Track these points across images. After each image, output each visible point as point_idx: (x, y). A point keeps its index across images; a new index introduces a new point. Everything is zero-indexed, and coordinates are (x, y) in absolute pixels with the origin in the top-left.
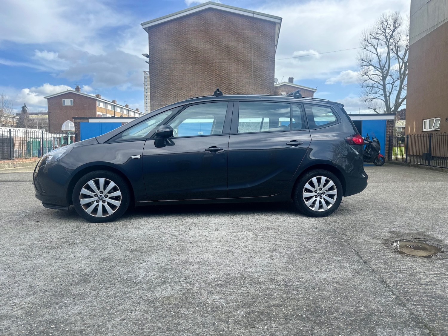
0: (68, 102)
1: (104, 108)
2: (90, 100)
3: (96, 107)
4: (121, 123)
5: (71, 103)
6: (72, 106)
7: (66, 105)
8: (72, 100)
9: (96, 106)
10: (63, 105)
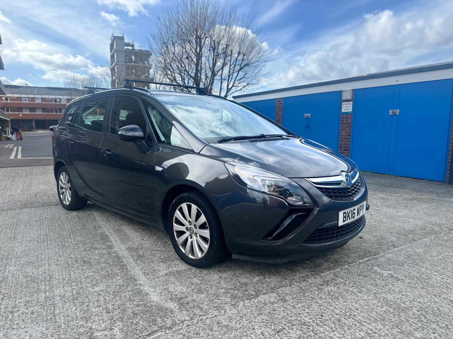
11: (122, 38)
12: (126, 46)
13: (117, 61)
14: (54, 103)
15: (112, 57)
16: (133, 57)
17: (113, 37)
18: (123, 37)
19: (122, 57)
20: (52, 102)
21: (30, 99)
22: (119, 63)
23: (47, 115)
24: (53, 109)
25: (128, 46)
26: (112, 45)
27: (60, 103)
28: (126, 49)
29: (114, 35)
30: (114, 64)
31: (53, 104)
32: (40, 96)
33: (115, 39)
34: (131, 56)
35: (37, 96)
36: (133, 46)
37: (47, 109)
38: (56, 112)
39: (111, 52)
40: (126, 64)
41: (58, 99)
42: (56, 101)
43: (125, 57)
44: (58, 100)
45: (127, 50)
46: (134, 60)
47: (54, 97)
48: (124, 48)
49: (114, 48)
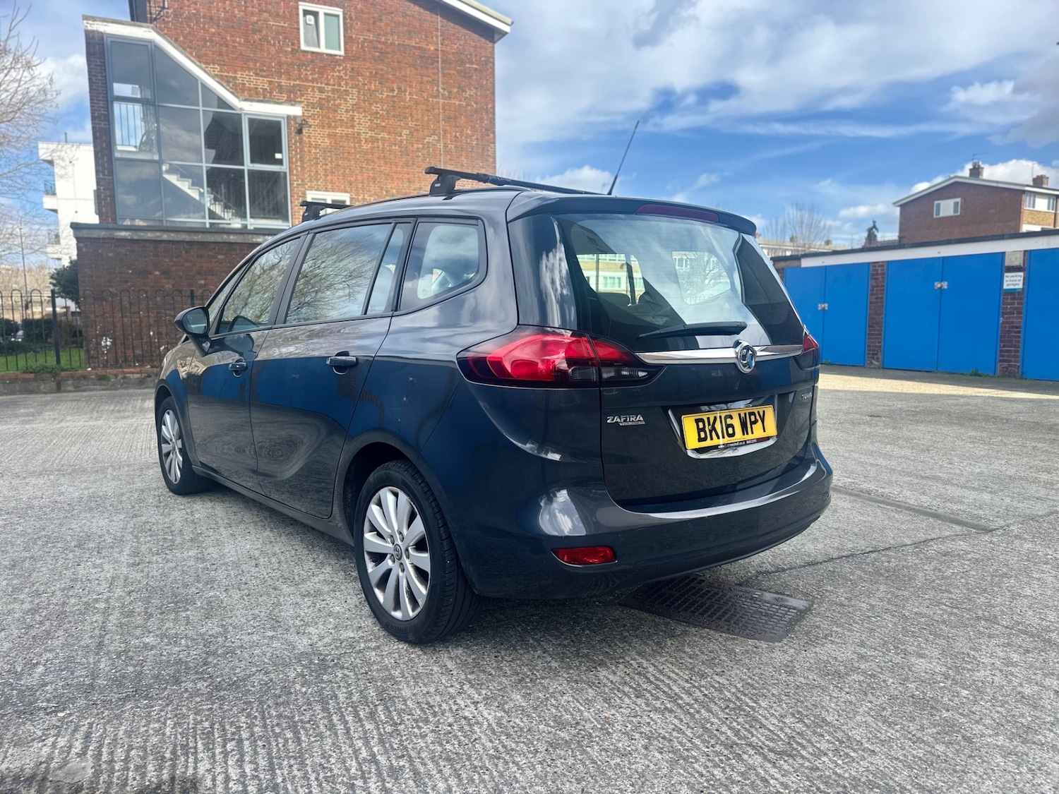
0: (947, 208)
1: (1051, 211)
2: (1007, 194)
3: (1020, 212)
4: (869, 263)
5: (955, 211)
6: (957, 216)
7: (942, 215)
8: (958, 200)
9: (1020, 208)
10: (935, 216)
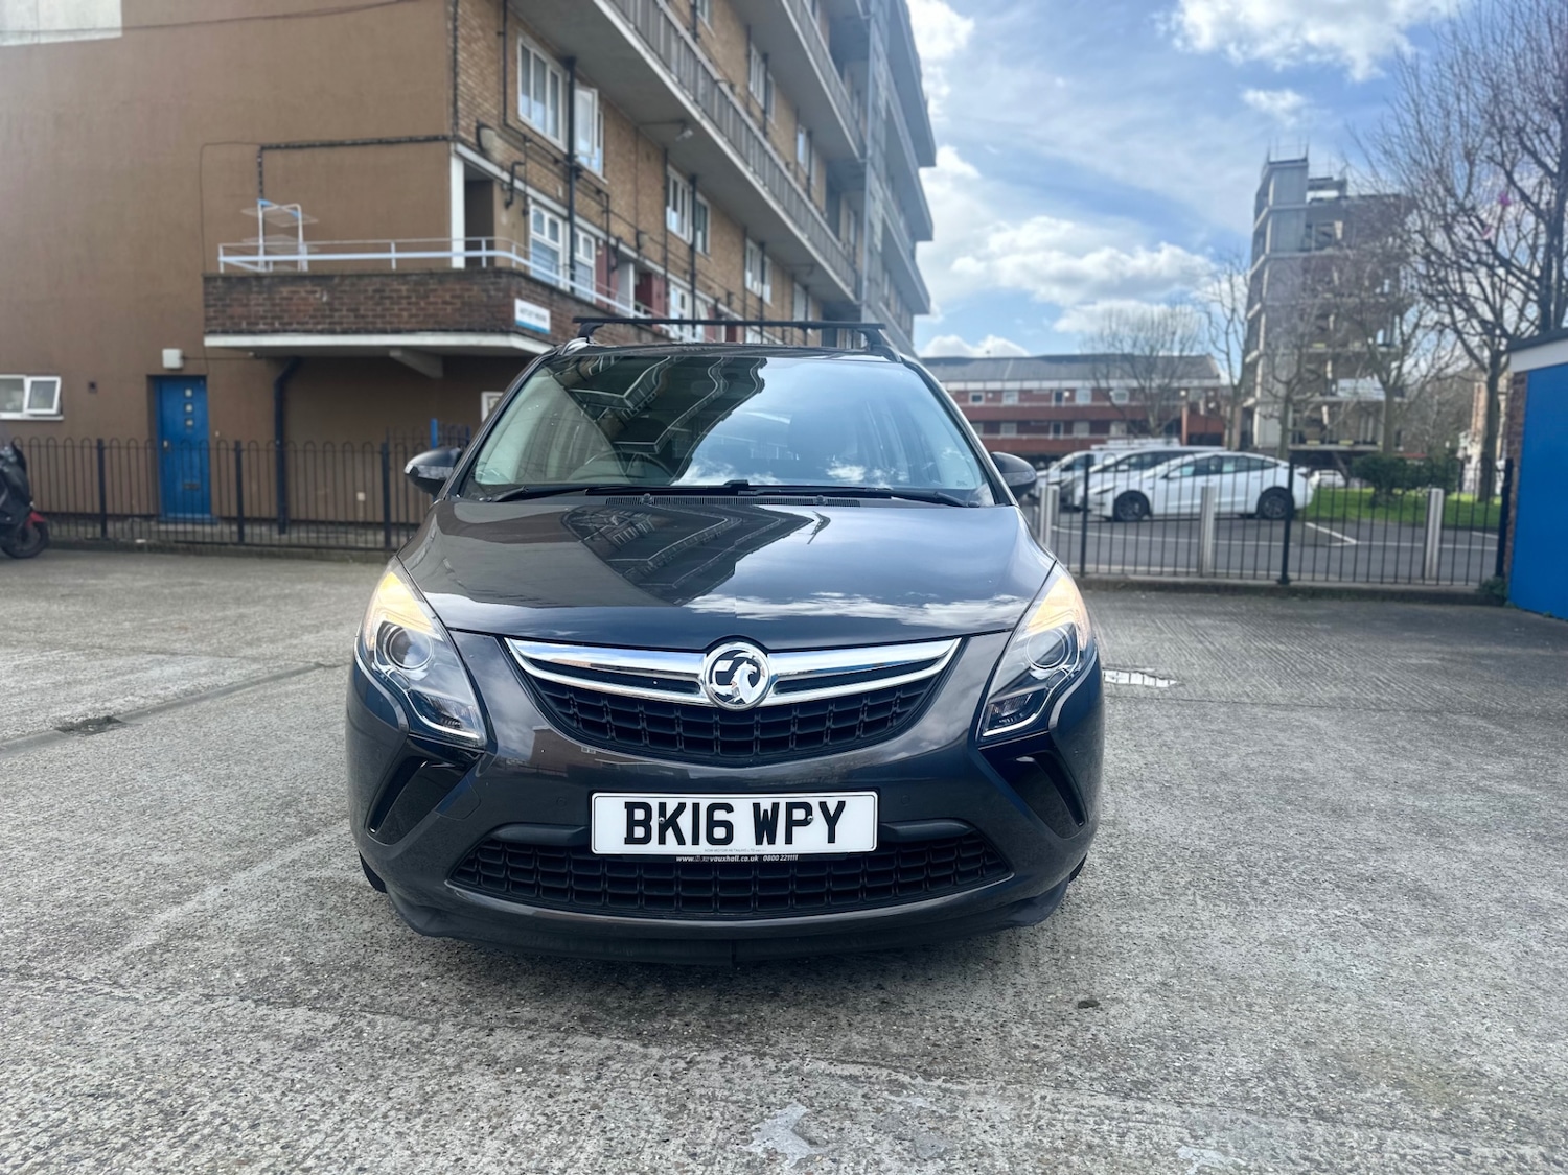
11: (1302, 165)
12: (1312, 188)
13: (1271, 250)
14: (1053, 404)
15: (1260, 234)
16: (1339, 226)
17: (1268, 167)
18: (1305, 160)
19: (1295, 229)
20: (1049, 400)
21: (990, 395)
22: (1281, 255)
23: (1029, 441)
24: (1049, 421)
25: (1321, 188)
26: (1262, 194)
27: (1070, 404)
28: (1313, 200)
29: (1273, 159)
30: (1262, 258)
31: (1049, 408)
32: (1016, 385)
33: (1274, 168)
34: (1331, 225)
35: (1009, 386)
36: (1341, 185)
37: (1032, 424)
38: (1057, 431)
39: (1257, 217)
40: (1304, 254)
41: (1068, 390)
42: (1059, 396)
43: (1302, 230)
44: (1067, 394)
45: (1315, 204)
46: (1339, 235)
47: (1054, 385)
48: (1304, 197)
49: (1267, 204)
